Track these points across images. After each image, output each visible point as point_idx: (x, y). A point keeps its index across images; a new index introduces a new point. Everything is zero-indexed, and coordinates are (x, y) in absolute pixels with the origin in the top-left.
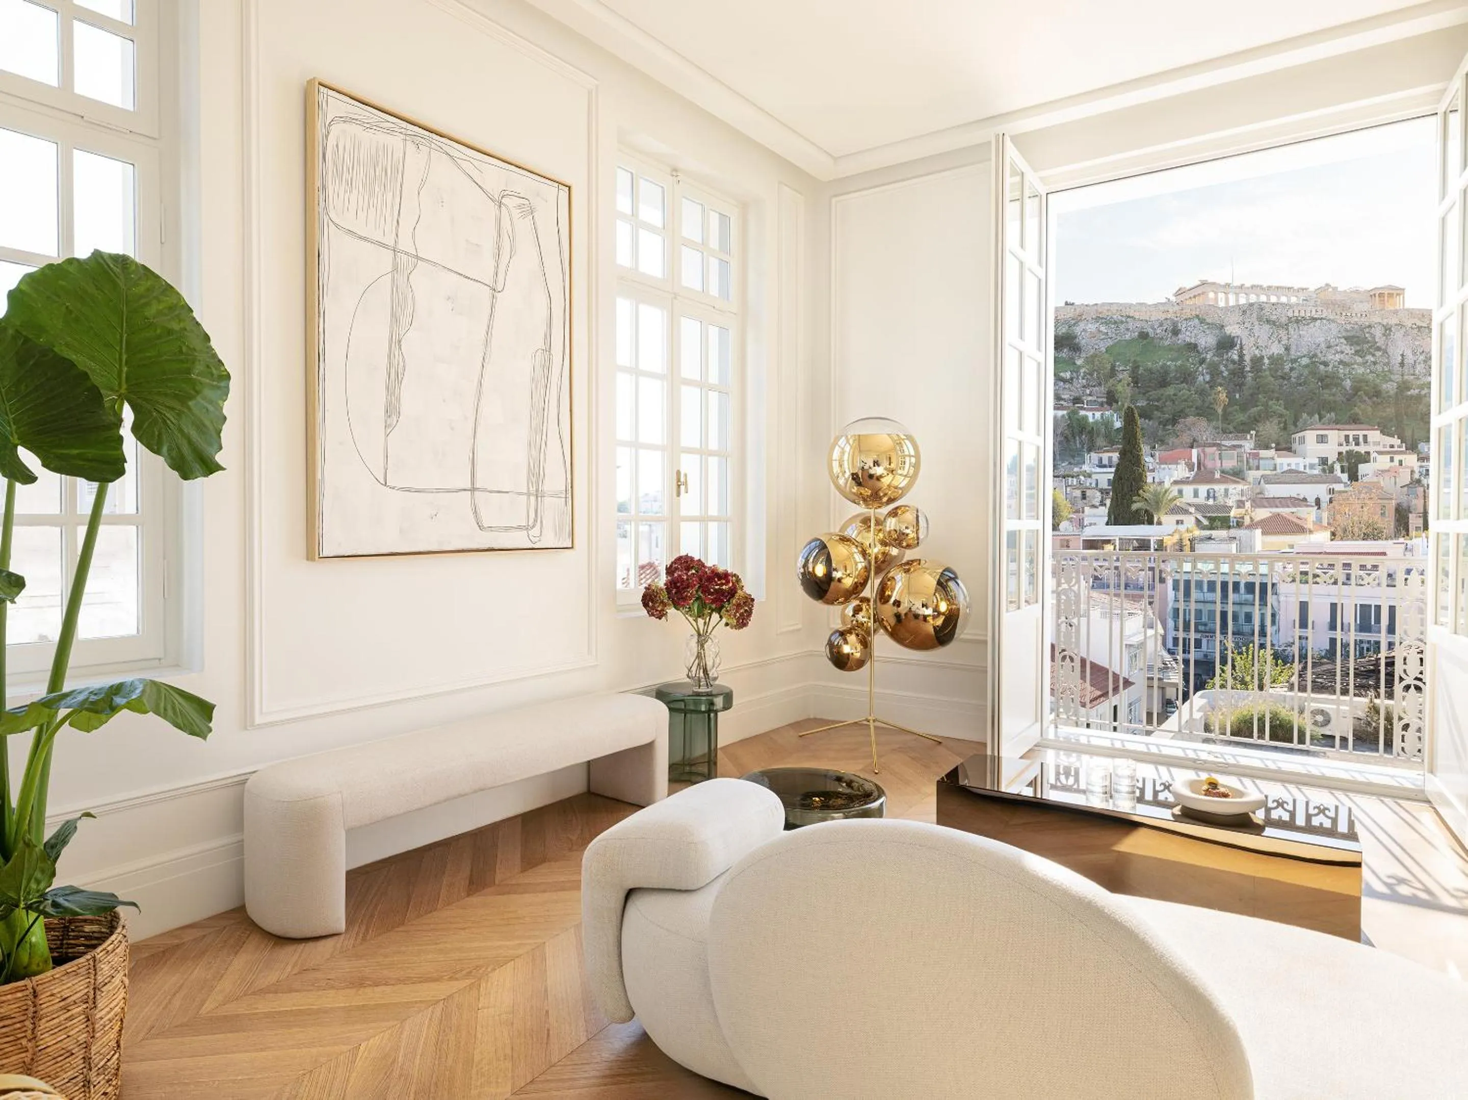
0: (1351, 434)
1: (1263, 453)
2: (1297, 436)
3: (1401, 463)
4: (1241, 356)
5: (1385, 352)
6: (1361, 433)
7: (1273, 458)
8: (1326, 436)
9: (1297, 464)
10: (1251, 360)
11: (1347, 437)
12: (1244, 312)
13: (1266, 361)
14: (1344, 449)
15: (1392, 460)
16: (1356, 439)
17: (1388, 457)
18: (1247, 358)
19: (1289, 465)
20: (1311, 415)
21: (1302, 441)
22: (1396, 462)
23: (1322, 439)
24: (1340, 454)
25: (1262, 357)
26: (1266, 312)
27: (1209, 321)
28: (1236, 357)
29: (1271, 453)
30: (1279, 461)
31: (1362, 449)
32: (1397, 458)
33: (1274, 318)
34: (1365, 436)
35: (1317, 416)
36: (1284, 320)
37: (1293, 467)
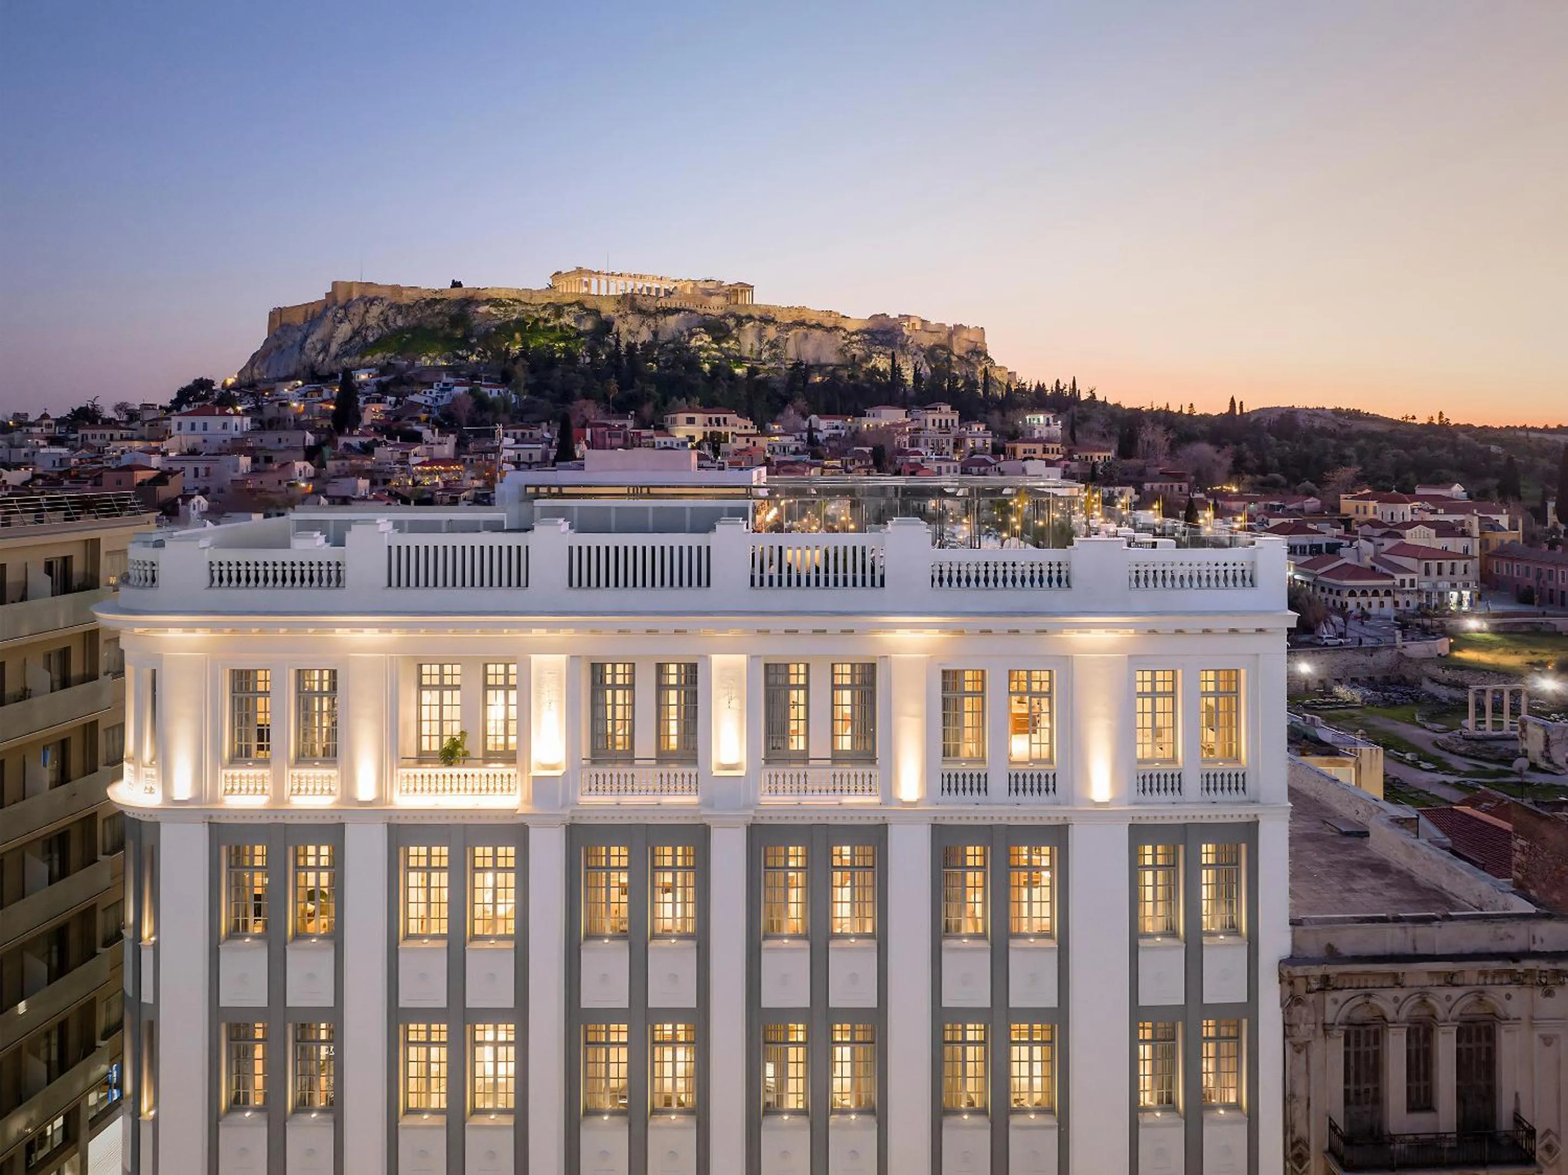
0: (714, 416)
1: (645, 433)
2: (669, 417)
3: (754, 443)
4: (618, 341)
5: (737, 340)
6: (721, 416)
7: (652, 437)
8: (694, 418)
9: (672, 443)
10: (627, 346)
11: (710, 419)
12: (619, 302)
13: (639, 347)
14: (709, 429)
15: (748, 441)
16: (718, 420)
17: (744, 439)
18: (623, 344)
19: (665, 443)
20: (679, 398)
21: (674, 421)
22: (751, 444)
23: (691, 421)
24: (705, 433)
25: (636, 344)
26: (639, 299)
27: (587, 306)
28: (613, 343)
29: (651, 432)
30: (657, 439)
31: (722, 429)
32: (752, 439)
33: (644, 308)
34: (725, 419)
35: (684, 399)
36: (652, 310)
37: (669, 445)
